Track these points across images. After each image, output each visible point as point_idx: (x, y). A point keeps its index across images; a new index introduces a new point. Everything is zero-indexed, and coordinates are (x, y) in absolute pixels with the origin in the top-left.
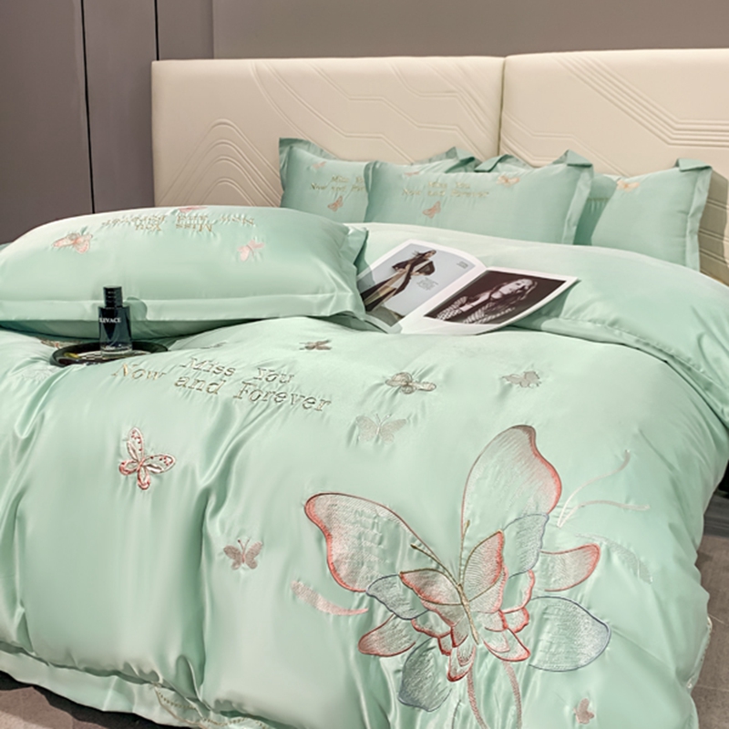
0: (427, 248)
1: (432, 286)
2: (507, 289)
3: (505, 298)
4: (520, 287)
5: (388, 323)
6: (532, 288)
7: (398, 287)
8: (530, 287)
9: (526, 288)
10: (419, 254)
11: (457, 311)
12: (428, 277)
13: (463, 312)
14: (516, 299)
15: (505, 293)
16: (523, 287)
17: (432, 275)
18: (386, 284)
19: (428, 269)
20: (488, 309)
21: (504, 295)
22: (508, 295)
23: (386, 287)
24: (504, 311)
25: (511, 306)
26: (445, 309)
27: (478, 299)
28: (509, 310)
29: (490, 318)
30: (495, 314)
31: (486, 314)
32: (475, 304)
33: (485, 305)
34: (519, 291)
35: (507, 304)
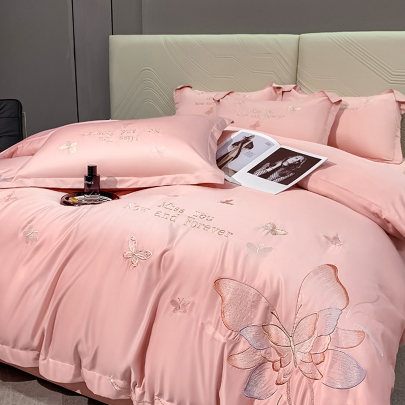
0: (250, 134)
7: (234, 156)
10: (246, 137)
11: (265, 171)
13: (267, 172)
14: (295, 167)
20: (281, 171)
21: (289, 164)
22: (291, 164)
23: (229, 156)
24: (289, 174)
25: (293, 172)
26: (258, 169)
27: (275, 165)
28: (291, 174)
29: (282, 178)
30: (284, 176)
31: (279, 175)
32: (274, 167)
33: (279, 169)
34: (297, 163)
35: (291, 170)
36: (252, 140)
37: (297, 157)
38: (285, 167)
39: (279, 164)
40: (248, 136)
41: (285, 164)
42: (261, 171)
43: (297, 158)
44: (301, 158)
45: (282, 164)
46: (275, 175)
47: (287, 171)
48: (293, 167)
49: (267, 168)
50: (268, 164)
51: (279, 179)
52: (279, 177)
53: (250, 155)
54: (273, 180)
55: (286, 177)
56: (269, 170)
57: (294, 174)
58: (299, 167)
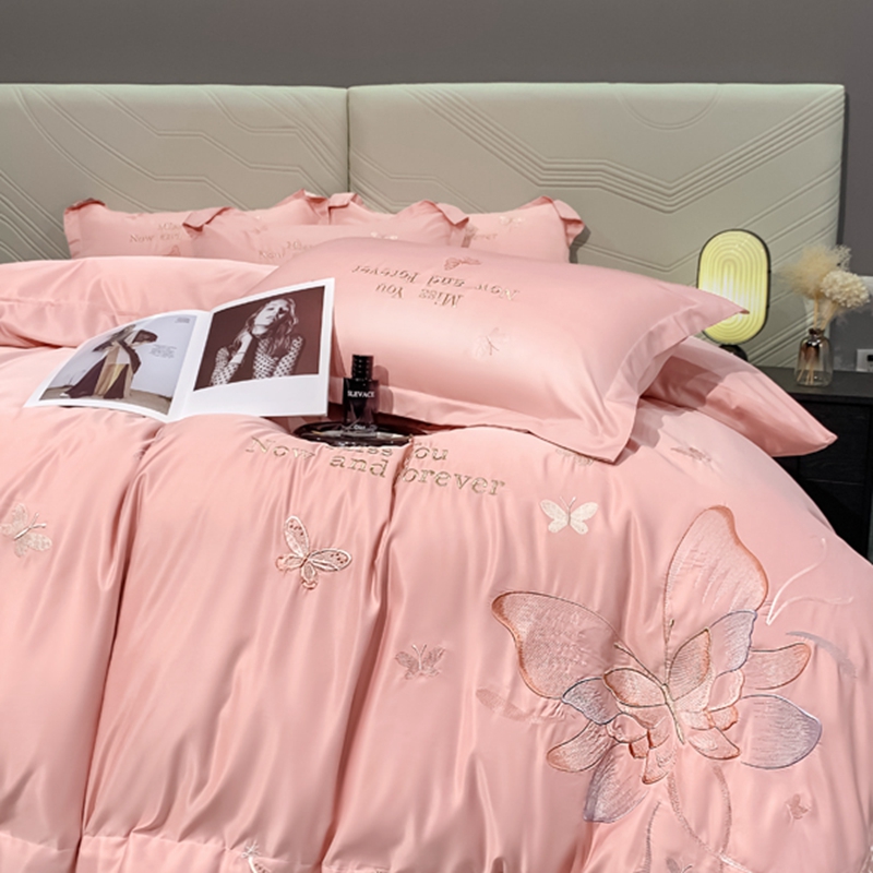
1: (172, 352)
2: (263, 319)
3: (274, 329)
4: (277, 310)
6: (293, 307)
8: (288, 306)
9: (285, 309)
11: (231, 368)
12: (154, 343)
13: (239, 365)
14: (288, 326)
15: (267, 322)
16: (281, 311)
17: (158, 340)
20: (268, 348)
21: (266, 327)
22: (271, 324)
23: (111, 366)
24: (291, 344)
25: (293, 336)
26: (212, 371)
27: (240, 344)
28: (297, 343)
30: (287, 353)
31: (273, 357)
32: (243, 349)
33: (258, 346)
34: (281, 316)
35: (286, 336)
37: (269, 306)
38: (264, 336)
39: (246, 339)
41: (259, 331)
42: (223, 371)
43: (272, 309)
44: (280, 304)
45: (253, 336)
46: (262, 361)
47: (280, 342)
48: (283, 327)
49: (229, 358)
50: (223, 352)
51: (281, 363)
52: (277, 363)
53: (167, 352)
54: (271, 374)
55: (291, 353)
56: (238, 358)
57: (301, 340)
58: (295, 322)
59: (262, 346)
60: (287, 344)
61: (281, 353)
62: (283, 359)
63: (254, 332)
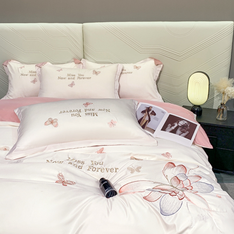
0: (149, 106)
1: (158, 120)
3: (183, 127)
5: (152, 133)
7: (148, 119)
8: (188, 124)
10: (147, 108)
11: (171, 130)
12: (155, 116)
13: (173, 130)
15: (182, 124)
16: (186, 124)
17: (156, 115)
18: (143, 119)
19: (154, 114)
20: (181, 129)
23: (144, 120)
26: (166, 128)
27: (174, 125)
28: (188, 132)
29: (184, 134)
30: (185, 132)
31: (181, 132)
33: (178, 128)
34: (185, 125)
35: (186, 129)
36: (152, 109)
38: (180, 127)
39: (176, 125)
40: (148, 107)
41: (180, 125)
42: (169, 129)
44: (186, 122)
46: (179, 131)
47: (184, 130)
48: (185, 127)
49: (171, 127)
50: (170, 125)
52: (182, 134)
53: (157, 119)
54: (180, 135)
56: (173, 128)
57: (189, 132)
58: (189, 128)
59: (180, 128)
60: (185, 131)
61: (183, 132)
62: (184, 133)
63: (178, 124)
